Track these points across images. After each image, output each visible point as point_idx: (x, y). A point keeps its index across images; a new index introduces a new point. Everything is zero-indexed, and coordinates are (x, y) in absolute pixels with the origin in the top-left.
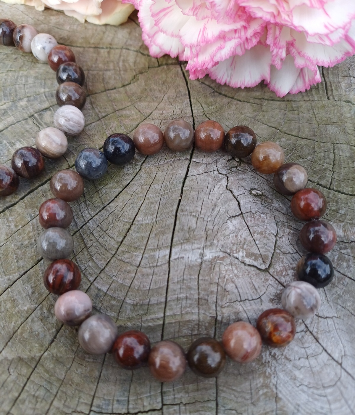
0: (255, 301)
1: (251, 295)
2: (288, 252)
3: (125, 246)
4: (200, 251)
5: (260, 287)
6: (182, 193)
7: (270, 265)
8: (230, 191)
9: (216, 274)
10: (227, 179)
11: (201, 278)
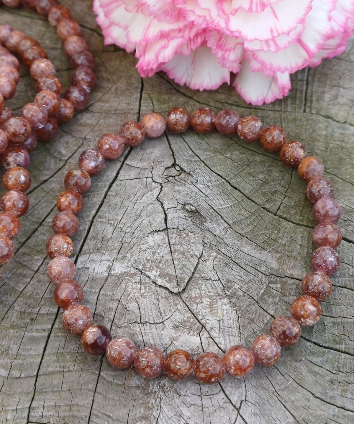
0: (157, 325)
1: (153, 318)
2: (208, 278)
3: (27, 248)
4: (108, 263)
5: (166, 310)
6: (105, 198)
7: (184, 290)
8: (161, 202)
9: (120, 291)
10: (161, 189)
11: (102, 292)
